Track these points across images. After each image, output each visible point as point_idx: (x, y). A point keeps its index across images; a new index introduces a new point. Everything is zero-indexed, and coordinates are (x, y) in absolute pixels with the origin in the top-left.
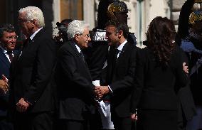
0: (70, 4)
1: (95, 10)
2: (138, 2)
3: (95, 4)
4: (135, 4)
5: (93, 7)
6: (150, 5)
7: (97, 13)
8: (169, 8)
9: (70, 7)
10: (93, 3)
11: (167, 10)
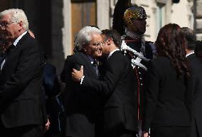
0: (82, 9)
1: (110, 16)
2: (158, 8)
3: (110, 9)
4: (154, 10)
5: (107, 13)
6: (172, 11)
7: (112, 19)
8: (192, 14)
9: (82, 12)
10: (108, 8)
11: (190, 17)
